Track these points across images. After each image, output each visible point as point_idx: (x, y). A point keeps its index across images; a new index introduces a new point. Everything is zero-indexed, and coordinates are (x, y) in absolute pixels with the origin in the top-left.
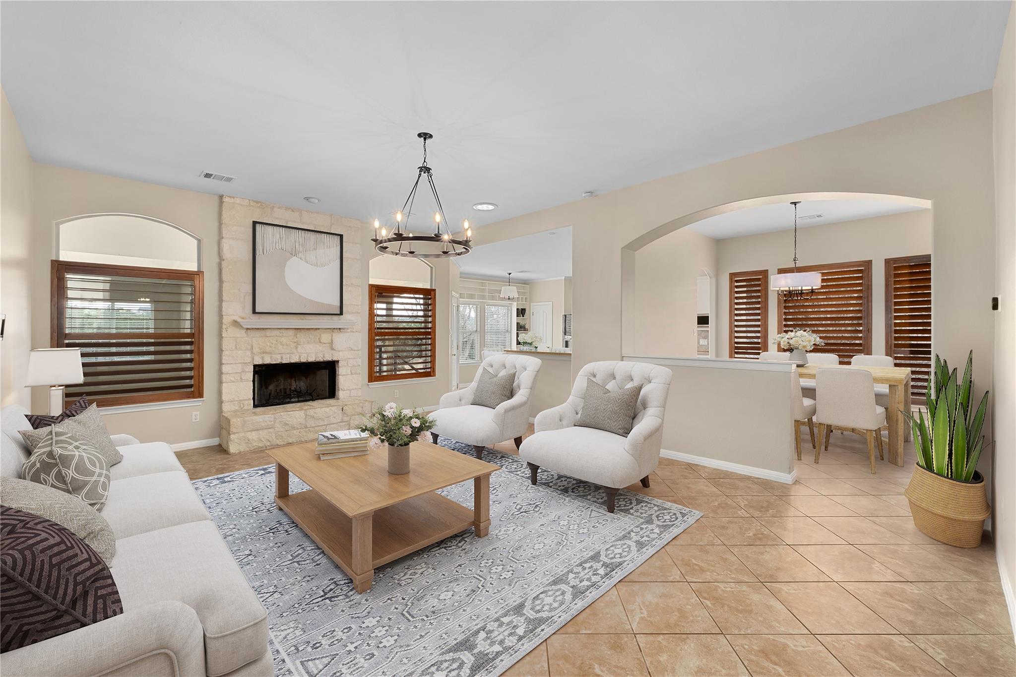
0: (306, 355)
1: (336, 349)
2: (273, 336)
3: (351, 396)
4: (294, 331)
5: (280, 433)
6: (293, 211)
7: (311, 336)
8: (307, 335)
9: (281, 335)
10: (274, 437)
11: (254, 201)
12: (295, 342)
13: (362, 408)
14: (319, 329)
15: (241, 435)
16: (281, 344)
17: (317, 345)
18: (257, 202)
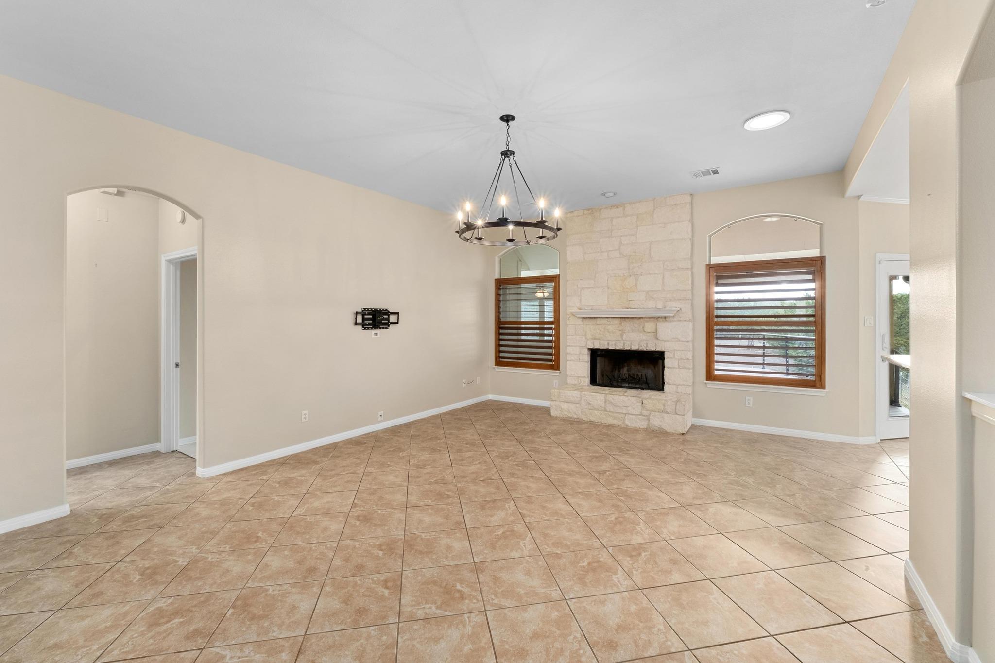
0: (629, 343)
1: (661, 339)
2: (602, 325)
3: (678, 392)
4: (620, 320)
5: (585, 410)
6: (617, 207)
7: (635, 325)
8: (632, 324)
9: (609, 323)
10: (580, 412)
11: (586, 210)
12: (620, 331)
13: (664, 405)
14: (642, 317)
15: (557, 403)
16: (608, 332)
17: (641, 334)
18: (589, 210)
